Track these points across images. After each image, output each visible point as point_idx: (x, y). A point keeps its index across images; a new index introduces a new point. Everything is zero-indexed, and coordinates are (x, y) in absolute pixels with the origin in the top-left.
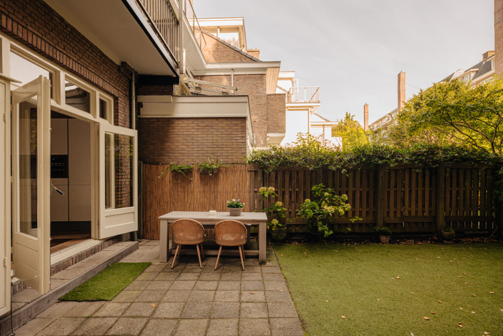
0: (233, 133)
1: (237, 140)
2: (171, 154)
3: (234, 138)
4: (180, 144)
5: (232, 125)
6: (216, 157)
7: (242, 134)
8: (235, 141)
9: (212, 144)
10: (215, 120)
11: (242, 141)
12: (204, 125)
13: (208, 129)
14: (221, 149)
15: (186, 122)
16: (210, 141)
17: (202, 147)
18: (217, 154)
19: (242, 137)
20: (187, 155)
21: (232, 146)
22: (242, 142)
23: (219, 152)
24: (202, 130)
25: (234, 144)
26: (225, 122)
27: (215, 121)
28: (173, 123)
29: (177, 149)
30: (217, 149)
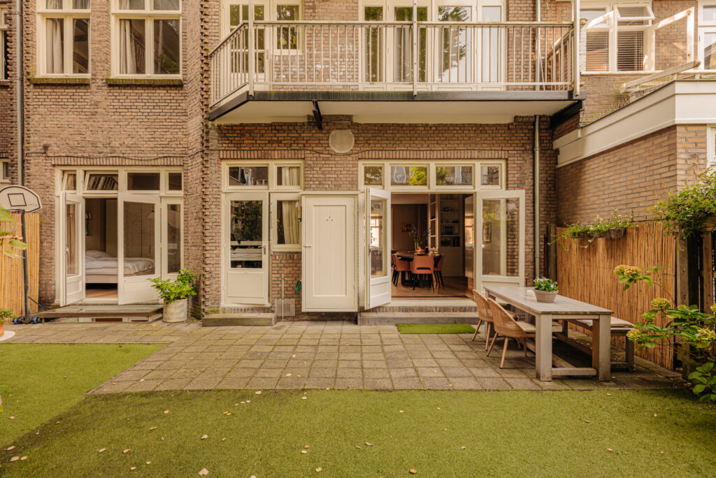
0: (656, 162)
1: (660, 174)
2: (583, 212)
3: (656, 172)
4: (591, 195)
5: (654, 147)
6: (631, 210)
7: (669, 160)
8: (658, 177)
9: (625, 188)
10: (629, 147)
11: (669, 174)
12: (616, 159)
13: (621, 165)
14: (637, 195)
15: (597, 160)
16: (624, 184)
17: (614, 195)
18: (631, 206)
19: (670, 166)
20: (598, 210)
21: (653, 188)
22: (670, 177)
23: (634, 200)
24: (614, 169)
25: (656, 182)
26: (643, 146)
27: (630, 149)
28: (584, 167)
29: (588, 203)
30: (632, 196)
